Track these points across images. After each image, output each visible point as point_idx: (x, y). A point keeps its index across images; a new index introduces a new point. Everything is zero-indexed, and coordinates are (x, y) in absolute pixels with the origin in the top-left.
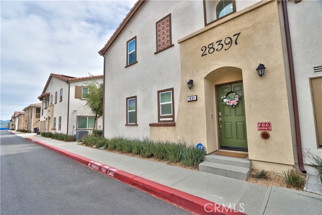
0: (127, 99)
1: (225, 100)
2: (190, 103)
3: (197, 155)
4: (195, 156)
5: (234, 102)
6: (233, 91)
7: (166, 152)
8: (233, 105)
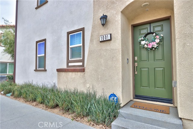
0: (37, 42)
1: (143, 43)
2: (102, 44)
3: (110, 110)
4: (107, 111)
6: (152, 31)
7: (72, 104)
8: (153, 48)
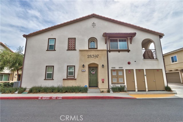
0: (47, 66)
1: (91, 72)
5: (94, 73)
6: (93, 69)
